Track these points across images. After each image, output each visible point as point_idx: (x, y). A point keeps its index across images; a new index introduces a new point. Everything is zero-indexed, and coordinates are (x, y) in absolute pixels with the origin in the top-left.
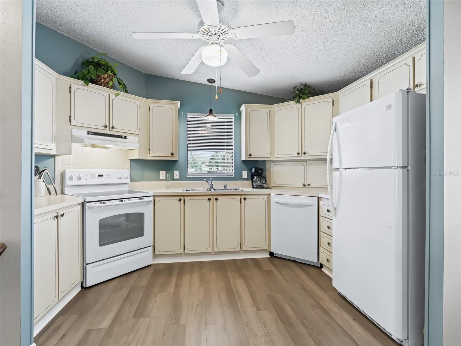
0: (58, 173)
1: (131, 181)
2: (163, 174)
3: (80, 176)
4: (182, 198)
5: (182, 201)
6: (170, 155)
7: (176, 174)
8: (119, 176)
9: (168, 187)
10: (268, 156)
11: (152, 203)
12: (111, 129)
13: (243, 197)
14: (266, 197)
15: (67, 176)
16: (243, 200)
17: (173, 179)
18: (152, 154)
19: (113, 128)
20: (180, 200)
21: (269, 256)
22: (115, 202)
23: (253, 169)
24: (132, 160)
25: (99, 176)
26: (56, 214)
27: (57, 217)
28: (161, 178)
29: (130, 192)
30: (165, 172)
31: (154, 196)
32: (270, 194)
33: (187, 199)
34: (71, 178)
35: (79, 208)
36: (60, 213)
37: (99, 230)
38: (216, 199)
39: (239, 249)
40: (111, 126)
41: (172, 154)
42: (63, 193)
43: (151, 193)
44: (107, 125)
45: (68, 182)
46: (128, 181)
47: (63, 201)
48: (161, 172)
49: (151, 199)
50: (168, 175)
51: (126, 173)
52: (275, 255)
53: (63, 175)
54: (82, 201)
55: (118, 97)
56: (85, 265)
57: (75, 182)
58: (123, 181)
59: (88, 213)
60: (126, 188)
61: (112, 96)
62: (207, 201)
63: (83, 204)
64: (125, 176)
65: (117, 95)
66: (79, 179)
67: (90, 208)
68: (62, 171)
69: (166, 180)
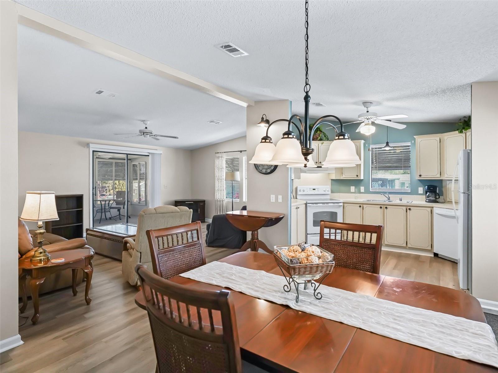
0: (294, 187)
1: (331, 193)
2: (352, 188)
3: (304, 190)
4: (361, 205)
5: (362, 207)
6: (356, 177)
7: (362, 189)
8: (324, 190)
9: (356, 198)
10: (439, 175)
11: (342, 207)
12: (319, 164)
13: (409, 208)
14: (429, 209)
15: (298, 189)
16: (408, 210)
17: (360, 193)
18: (344, 176)
19: (320, 163)
20: (360, 206)
21: (433, 256)
22: (321, 204)
23: (426, 187)
24: (332, 180)
25: (313, 189)
26: (296, 207)
27: (297, 208)
28: (351, 191)
29: (331, 199)
30: (354, 187)
31: (343, 203)
32: (433, 207)
33: (365, 206)
34: (300, 191)
35: (304, 205)
36: (298, 207)
37: (313, 218)
38: (386, 208)
39: (405, 245)
40: (319, 162)
41: (357, 176)
42: (296, 198)
43: (342, 201)
44: (317, 161)
45: (299, 193)
46: (330, 193)
47: (296, 202)
48: (351, 187)
49: (342, 204)
50: (356, 190)
51: (327, 188)
52: (439, 256)
53: (296, 189)
54: (306, 203)
55: (323, 144)
56: (307, 234)
57: (302, 193)
58: (327, 193)
59: (308, 208)
60: (328, 197)
61: (320, 145)
62: (379, 208)
63: (306, 204)
64: (328, 190)
65: (322, 143)
66: (304, 191)
67: (309, 206)
68: (296, 187)
69: (354, 193)
